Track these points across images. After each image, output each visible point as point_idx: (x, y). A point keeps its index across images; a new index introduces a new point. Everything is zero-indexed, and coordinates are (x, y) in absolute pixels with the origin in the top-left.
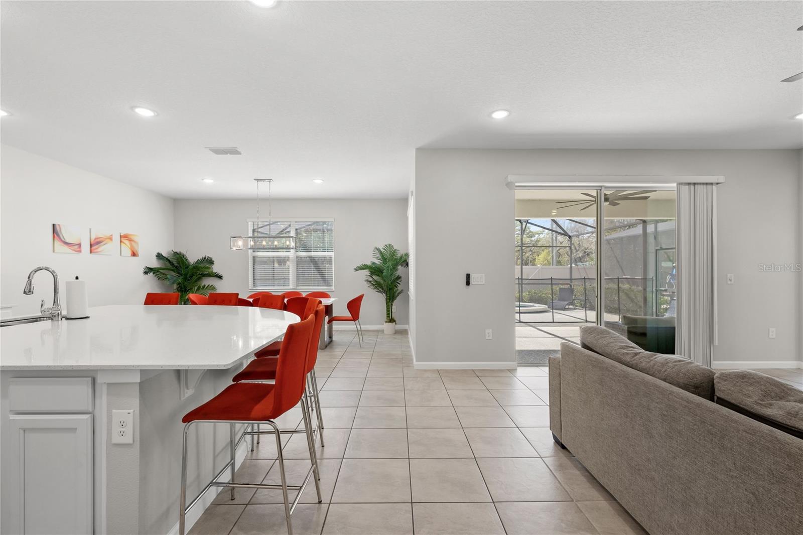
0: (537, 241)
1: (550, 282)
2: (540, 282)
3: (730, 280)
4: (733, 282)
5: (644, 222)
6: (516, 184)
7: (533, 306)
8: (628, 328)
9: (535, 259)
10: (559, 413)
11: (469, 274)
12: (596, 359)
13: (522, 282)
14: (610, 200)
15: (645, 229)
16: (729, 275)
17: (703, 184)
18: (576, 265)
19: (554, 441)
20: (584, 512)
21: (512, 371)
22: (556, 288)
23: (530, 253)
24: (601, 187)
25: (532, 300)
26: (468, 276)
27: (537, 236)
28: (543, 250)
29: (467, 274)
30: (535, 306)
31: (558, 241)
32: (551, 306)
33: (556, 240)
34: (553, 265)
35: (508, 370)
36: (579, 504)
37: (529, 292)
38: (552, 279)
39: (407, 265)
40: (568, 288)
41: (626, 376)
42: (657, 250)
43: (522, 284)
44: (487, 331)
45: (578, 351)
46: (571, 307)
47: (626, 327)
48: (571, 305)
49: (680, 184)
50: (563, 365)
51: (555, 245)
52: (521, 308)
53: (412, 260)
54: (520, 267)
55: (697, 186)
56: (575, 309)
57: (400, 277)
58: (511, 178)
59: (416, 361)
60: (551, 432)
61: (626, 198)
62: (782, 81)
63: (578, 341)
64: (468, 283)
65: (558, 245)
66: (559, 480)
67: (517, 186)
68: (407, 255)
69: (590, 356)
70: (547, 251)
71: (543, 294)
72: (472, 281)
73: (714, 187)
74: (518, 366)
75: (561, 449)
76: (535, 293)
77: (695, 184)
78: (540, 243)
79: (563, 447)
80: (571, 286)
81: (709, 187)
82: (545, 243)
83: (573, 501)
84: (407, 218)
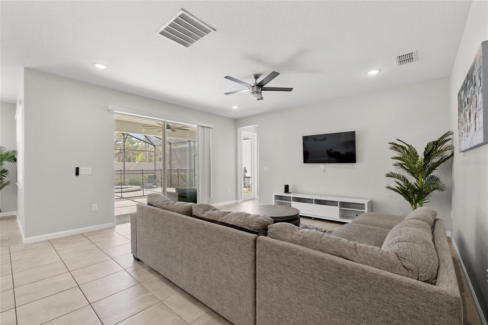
0: (137, 147)
1: (141, 172)
2: (136, 172)
3: (216, 169)
4: (217, 170)
5: (190, 141)
6: (115, 111)
7: (132, 187)
8: (178, 194)
9: (136, 158)
10: (136, 243)
11: (78, 168)
12: (152, 209)
13: (124, 172)
14: (171, 128)
15: (190, 145)
16: (216, 167)
17: (207, 127)
18: (160, 162)
19: (134, 259)
20: (144, 286)
21: (112, 228)
22: (146, 176)
23: (132, 154)
24: (165, 121)
25: (131, 184)
26: (77, 169)
27: (136, 143)
28: (141, 153)
29: (76, 168)
30: (133, 188)
31: (149, 147)
32: (142, 187)
33: (148, 147)
34: (146, 162)
35: (109, 228)
36: (142, 284)
37: (130, 179)
38: (142, 170)
39: (15, 160)
40: (154, 176)
41: (163, 214)
42: (194, 155)
43: (124, 174)
44: (93, 205)
45: (144, 207)
46: (155, 186)
47: (177, 194)
48: (155, 185)
49: (198, 126)
50: (137, 216)
51: (147, 150)
52: (122, 189)
53: (21, 157)
54: (123, 163)
55: (204, 128)
56: (157, 187)
57: (6, 171)
58: (110, 107)
59: (26, 237)
60: (132, 254)
61: (179, 128)
62: (224, 94)
63: (146, 203)
64: (77, 174)
65: (149, 150)
66: (134, 277)
67: (115, 113)
68: (15, 152)
69: (149, 208)
70: (143, 153)
71: (138, 179)
72: (81, 172)
73: (211, 129)
74: (117, 224)
75: (138, 262)
76: (133, 179)
77: (204, 127)
78: (138, 148)
79: (138, 260)
80: (155, 174)
81: (209, 129)
82: (142, 148)
83: (140, 283)
84: (15, 122)
